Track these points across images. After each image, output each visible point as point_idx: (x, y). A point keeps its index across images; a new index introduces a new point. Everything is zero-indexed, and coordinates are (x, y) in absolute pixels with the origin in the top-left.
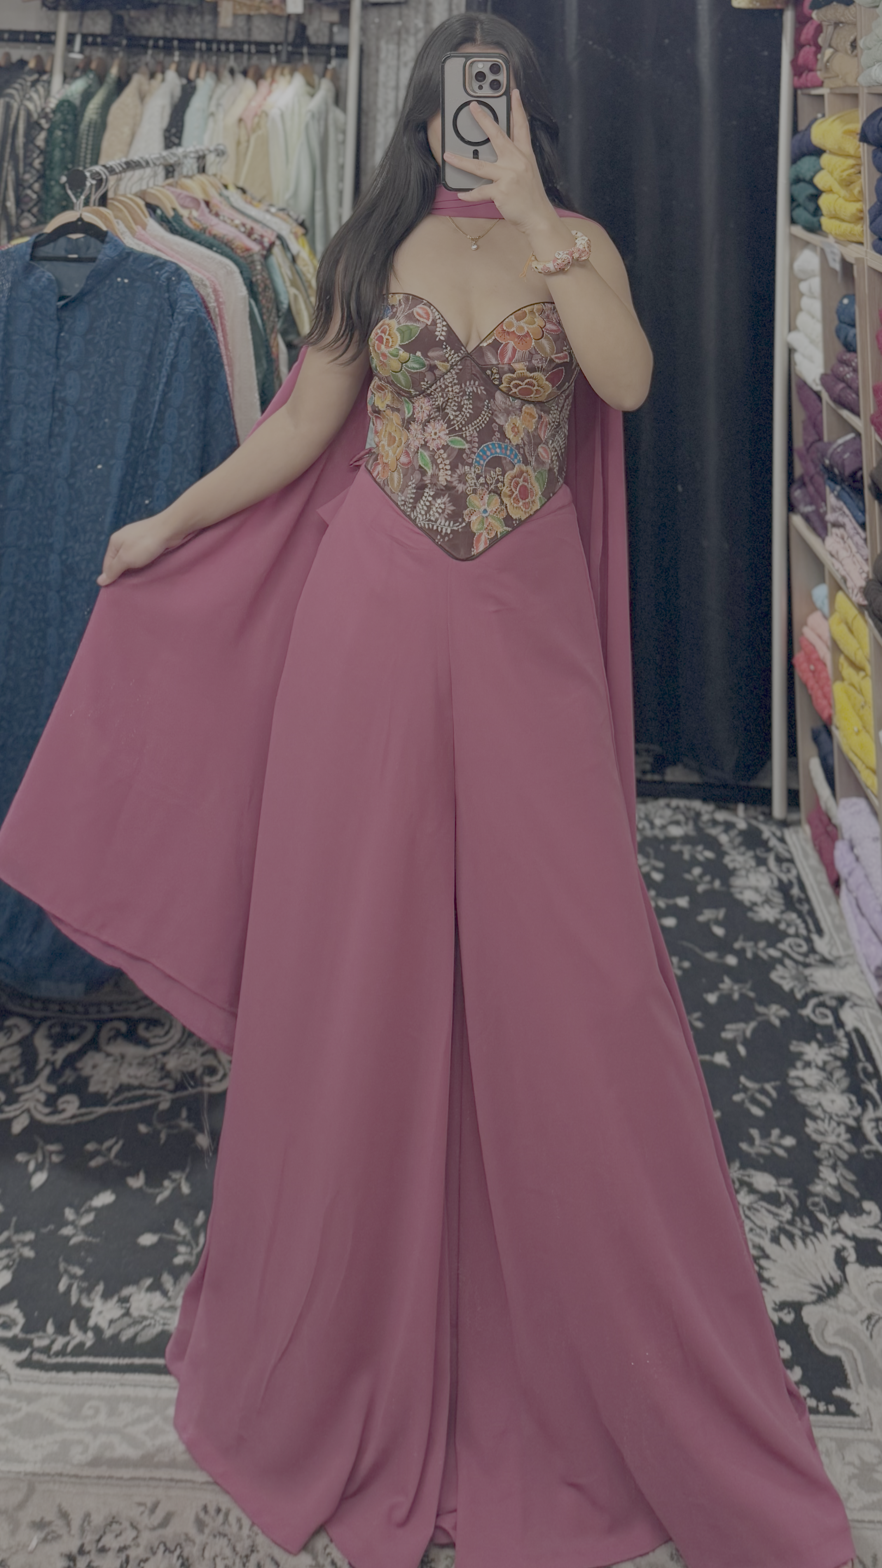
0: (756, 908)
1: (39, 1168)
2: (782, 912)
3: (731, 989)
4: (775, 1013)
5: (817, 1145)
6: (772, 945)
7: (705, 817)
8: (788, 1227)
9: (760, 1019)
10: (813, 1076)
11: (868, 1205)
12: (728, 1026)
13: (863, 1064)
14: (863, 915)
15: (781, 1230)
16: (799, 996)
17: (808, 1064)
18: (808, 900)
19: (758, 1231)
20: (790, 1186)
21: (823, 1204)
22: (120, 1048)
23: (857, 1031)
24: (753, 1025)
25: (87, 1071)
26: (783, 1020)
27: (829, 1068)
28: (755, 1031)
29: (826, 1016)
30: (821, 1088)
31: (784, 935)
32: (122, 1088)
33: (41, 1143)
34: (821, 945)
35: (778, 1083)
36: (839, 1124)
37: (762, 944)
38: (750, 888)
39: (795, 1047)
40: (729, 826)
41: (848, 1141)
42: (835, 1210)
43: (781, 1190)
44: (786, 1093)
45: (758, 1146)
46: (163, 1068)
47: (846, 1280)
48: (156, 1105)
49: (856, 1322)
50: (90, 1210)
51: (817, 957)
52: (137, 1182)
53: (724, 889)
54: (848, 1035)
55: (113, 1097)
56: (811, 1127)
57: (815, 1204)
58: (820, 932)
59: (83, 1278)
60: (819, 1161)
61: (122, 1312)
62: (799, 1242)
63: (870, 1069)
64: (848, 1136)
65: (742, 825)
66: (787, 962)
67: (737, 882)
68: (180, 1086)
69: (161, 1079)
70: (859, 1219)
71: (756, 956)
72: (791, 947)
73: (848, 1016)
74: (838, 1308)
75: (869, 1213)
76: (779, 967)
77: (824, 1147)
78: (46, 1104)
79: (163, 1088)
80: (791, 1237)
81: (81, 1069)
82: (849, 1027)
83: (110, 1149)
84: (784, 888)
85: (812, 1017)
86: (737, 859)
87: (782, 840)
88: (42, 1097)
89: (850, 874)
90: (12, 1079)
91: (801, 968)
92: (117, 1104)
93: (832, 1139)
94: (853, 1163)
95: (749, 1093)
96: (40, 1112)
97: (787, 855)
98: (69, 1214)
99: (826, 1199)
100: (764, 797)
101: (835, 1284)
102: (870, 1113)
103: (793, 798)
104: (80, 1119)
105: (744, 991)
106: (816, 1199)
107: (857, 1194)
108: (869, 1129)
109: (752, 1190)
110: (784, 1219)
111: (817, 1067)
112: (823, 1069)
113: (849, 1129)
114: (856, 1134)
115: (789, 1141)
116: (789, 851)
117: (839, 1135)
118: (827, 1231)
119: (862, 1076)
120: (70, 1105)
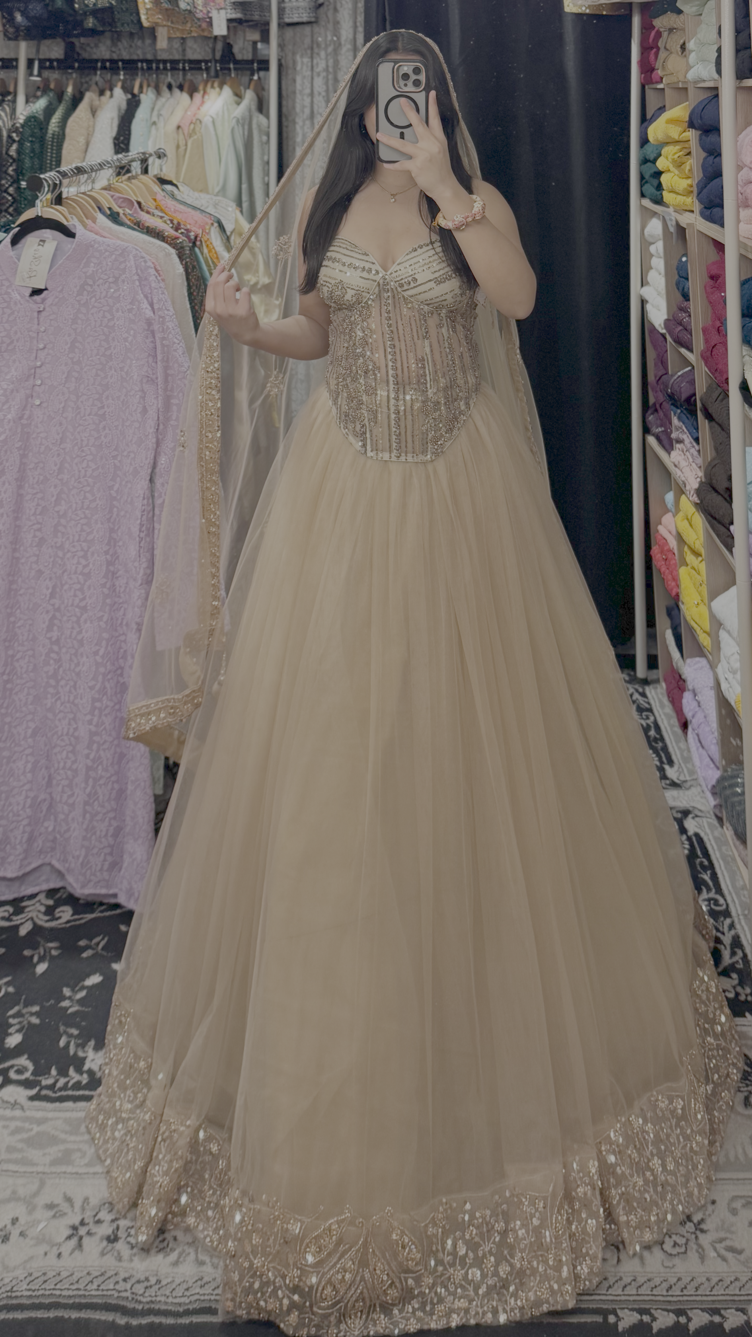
1: (42, 960)
13: (701, 859)
14: (703, 747)
18: (662, 739)
23: (697, 835)
33: (43, 942)
34: (671, 772)
50: (83, 988)
51: (668, 782)
54: (689, 839)
58: (671, 763)
59: (78, 1037)
63: (706, 863)
73: (690, 824)
78: (46, 913)
82: (691, 833)
83: (98, 944)
87: (643, 695)
88: (43, 910)
89: (693, 717)
96: (42, 920)
97: (647, 706)
98: (67, 991)
100: (630, 662)
102: (704, 895)
103: (652, 661)
104: (73, 923)
116: (649, 703)
119: (699, 869)
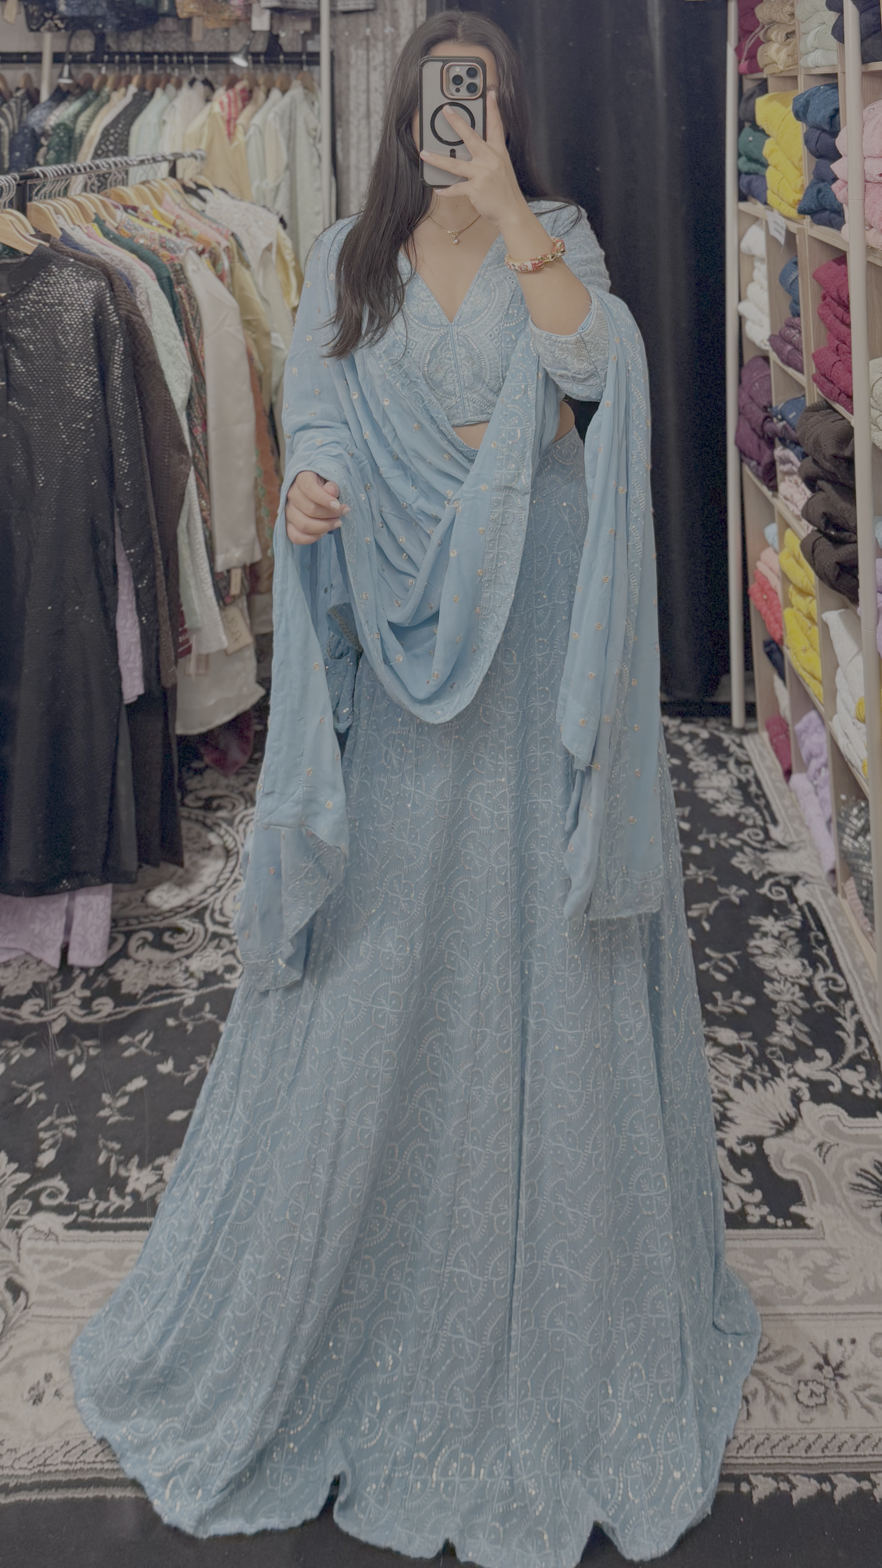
0: (718, 805)
1: (78, 1060)
2: (742, 807)
3: (697, 875)
4: (735, 893)
5: (774, 1004)
6: (732, 835)
7: (672, 730)
8: (749, 1074)
9: (721, 898)
10: (769, 945)
11: (820, 1052)
12: (694, 906)
13: (815, 933)
15: (744, 1076)
16: (756, 877)
17: (765, 935)
18: (764, 796)
19: (723, 1078)
20: (750, 1039)
21: (779, 1053)
22: (147, 953)
23: (809, 904)
24: (716, 903)
25: (119, 976)
26: (742, 898)
27: (783, 937)
28: (717, 909)
29: (781, 893)
30: (776, 954)
31: (743, 827)
32: (152, 988)
33: (78, 1040)
34: (776, 833)
35: (739, 953)
36: (793, 984)
37: (724, 835)
38: (713, 788)
39: (753, 921)
40: (693, 736)
41: (802, 998)
42: (790, 1057)
43: (743, 1043)
44: (746, 959)
45: (722, 1006)
46: (187, 970)
47: (800, 1115)
48: (182, 1002)
49: (809, 1151)
50: (124, 1094)
51: (773, 844)
52: (166, 1067)
53: (689, 790)
54: (800, 908)
55: (143, 996)
56: (768, 988)
57: (772, 1053)
58: (775, 822)
59: (118, 1152)
60: (776, 1017)
61: (155, 1178)
62: (759, 1086)
63: (821, 937)
64: (802, 994)
65: (705, 734)
66: (747, 849)
67: (700, 783)
68: (202, 984)
69: (186, 979)
70: (812, 1064)
71: (718, 845)
72: (749, 836)
73: (801, 892)
74: (794, 1139)
75: (821, 1059)
76: (739, 854)
77: (779, 1005)
78: (82, 1007)
79: (187, 987)
80: (752, 1082)
81: (114, 974)
82: (801, 902)
83: (141, 1041)
84: (743, 786)
85: (769, 894)
86: (701, 764)
87: (741, 746)
88: (78, 1002)
90: (51, 987)
91: (758, 853)
92: (146, 1003)
93: (787, 997)
94: (806, 1017)
95: (713, 962)
96: (77, 1014)
97: (745, 758)
98: (106, 1098)
99: (783, 1049)
100: (725, 710)
101: (791, 1119)
102: (821, 974)
103: (750, 710)
104: (114, 1018)
105: (707, 876)
106: (774, 1049)
107: (810, 1043)
108: (820, 988)
109: (716, 1043)
110: (746, 1068)
111: (773, 936)
112: (778, 938)
113: (802, 988)
114: (809, 993)
115: (749, 1001)
116: (747, 756)
117: (793, 994)
118: (784, 1075)
119: (814, 944)
120: (105, 1006)
